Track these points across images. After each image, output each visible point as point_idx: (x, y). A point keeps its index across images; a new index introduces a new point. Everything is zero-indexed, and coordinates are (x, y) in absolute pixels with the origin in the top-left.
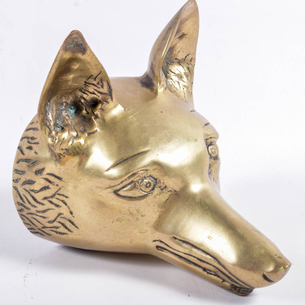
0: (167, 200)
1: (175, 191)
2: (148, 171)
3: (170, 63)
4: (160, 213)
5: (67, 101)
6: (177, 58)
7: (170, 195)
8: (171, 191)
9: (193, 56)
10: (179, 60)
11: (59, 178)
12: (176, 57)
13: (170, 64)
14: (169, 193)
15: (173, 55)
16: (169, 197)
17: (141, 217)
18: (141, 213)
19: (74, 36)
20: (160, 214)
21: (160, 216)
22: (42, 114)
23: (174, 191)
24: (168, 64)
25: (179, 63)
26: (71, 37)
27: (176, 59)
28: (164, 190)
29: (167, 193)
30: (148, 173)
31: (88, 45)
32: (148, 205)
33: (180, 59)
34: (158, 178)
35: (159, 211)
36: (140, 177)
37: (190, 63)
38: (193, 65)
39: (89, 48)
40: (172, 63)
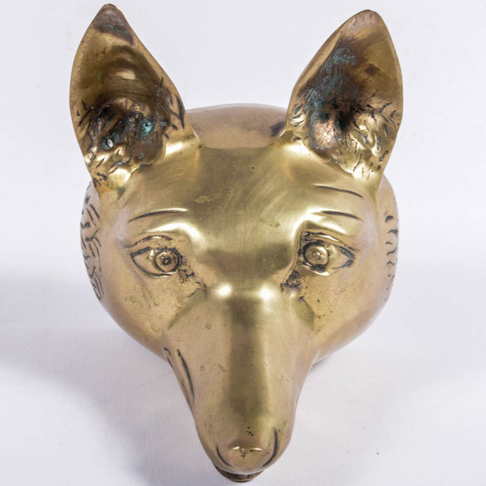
0: (192, 294)
1: (205, 285)
2: (171, 241)
3: (356, 109)
4: (177, 310)
5: (143, 112)
6: (371, 105)
7: (198, 289)
8: (199, 283)
9: (396, 109)
10: (372, 109)
11: (98, 216)
12: (368, 103)
13: (357, 111)
14: (197, 286)
15: (364, 98)
16: (196, 291)
17: (154, 305)
18: (154, 299)
19: (109, 12)
20: (178, 312)
21: (177, 315)
22: (78, 115)
23: (203, 285)
24: (354, 109)
25: (373, 113)
26: (104, 13)
27: (369, 106)
28: (190, 278)
29: (193, 284)
30: (171, 243)
31: (133, 31)
32: (163, 291)
33: (374, 108)
34: (185, 256)
35: (177, 307)
36: (159, 244)
37: (390, 119)
38: (396, 124)
39: (136, 36)
40: (360, 111)
